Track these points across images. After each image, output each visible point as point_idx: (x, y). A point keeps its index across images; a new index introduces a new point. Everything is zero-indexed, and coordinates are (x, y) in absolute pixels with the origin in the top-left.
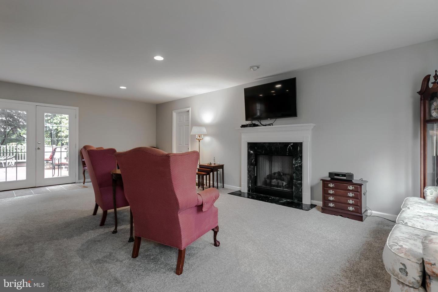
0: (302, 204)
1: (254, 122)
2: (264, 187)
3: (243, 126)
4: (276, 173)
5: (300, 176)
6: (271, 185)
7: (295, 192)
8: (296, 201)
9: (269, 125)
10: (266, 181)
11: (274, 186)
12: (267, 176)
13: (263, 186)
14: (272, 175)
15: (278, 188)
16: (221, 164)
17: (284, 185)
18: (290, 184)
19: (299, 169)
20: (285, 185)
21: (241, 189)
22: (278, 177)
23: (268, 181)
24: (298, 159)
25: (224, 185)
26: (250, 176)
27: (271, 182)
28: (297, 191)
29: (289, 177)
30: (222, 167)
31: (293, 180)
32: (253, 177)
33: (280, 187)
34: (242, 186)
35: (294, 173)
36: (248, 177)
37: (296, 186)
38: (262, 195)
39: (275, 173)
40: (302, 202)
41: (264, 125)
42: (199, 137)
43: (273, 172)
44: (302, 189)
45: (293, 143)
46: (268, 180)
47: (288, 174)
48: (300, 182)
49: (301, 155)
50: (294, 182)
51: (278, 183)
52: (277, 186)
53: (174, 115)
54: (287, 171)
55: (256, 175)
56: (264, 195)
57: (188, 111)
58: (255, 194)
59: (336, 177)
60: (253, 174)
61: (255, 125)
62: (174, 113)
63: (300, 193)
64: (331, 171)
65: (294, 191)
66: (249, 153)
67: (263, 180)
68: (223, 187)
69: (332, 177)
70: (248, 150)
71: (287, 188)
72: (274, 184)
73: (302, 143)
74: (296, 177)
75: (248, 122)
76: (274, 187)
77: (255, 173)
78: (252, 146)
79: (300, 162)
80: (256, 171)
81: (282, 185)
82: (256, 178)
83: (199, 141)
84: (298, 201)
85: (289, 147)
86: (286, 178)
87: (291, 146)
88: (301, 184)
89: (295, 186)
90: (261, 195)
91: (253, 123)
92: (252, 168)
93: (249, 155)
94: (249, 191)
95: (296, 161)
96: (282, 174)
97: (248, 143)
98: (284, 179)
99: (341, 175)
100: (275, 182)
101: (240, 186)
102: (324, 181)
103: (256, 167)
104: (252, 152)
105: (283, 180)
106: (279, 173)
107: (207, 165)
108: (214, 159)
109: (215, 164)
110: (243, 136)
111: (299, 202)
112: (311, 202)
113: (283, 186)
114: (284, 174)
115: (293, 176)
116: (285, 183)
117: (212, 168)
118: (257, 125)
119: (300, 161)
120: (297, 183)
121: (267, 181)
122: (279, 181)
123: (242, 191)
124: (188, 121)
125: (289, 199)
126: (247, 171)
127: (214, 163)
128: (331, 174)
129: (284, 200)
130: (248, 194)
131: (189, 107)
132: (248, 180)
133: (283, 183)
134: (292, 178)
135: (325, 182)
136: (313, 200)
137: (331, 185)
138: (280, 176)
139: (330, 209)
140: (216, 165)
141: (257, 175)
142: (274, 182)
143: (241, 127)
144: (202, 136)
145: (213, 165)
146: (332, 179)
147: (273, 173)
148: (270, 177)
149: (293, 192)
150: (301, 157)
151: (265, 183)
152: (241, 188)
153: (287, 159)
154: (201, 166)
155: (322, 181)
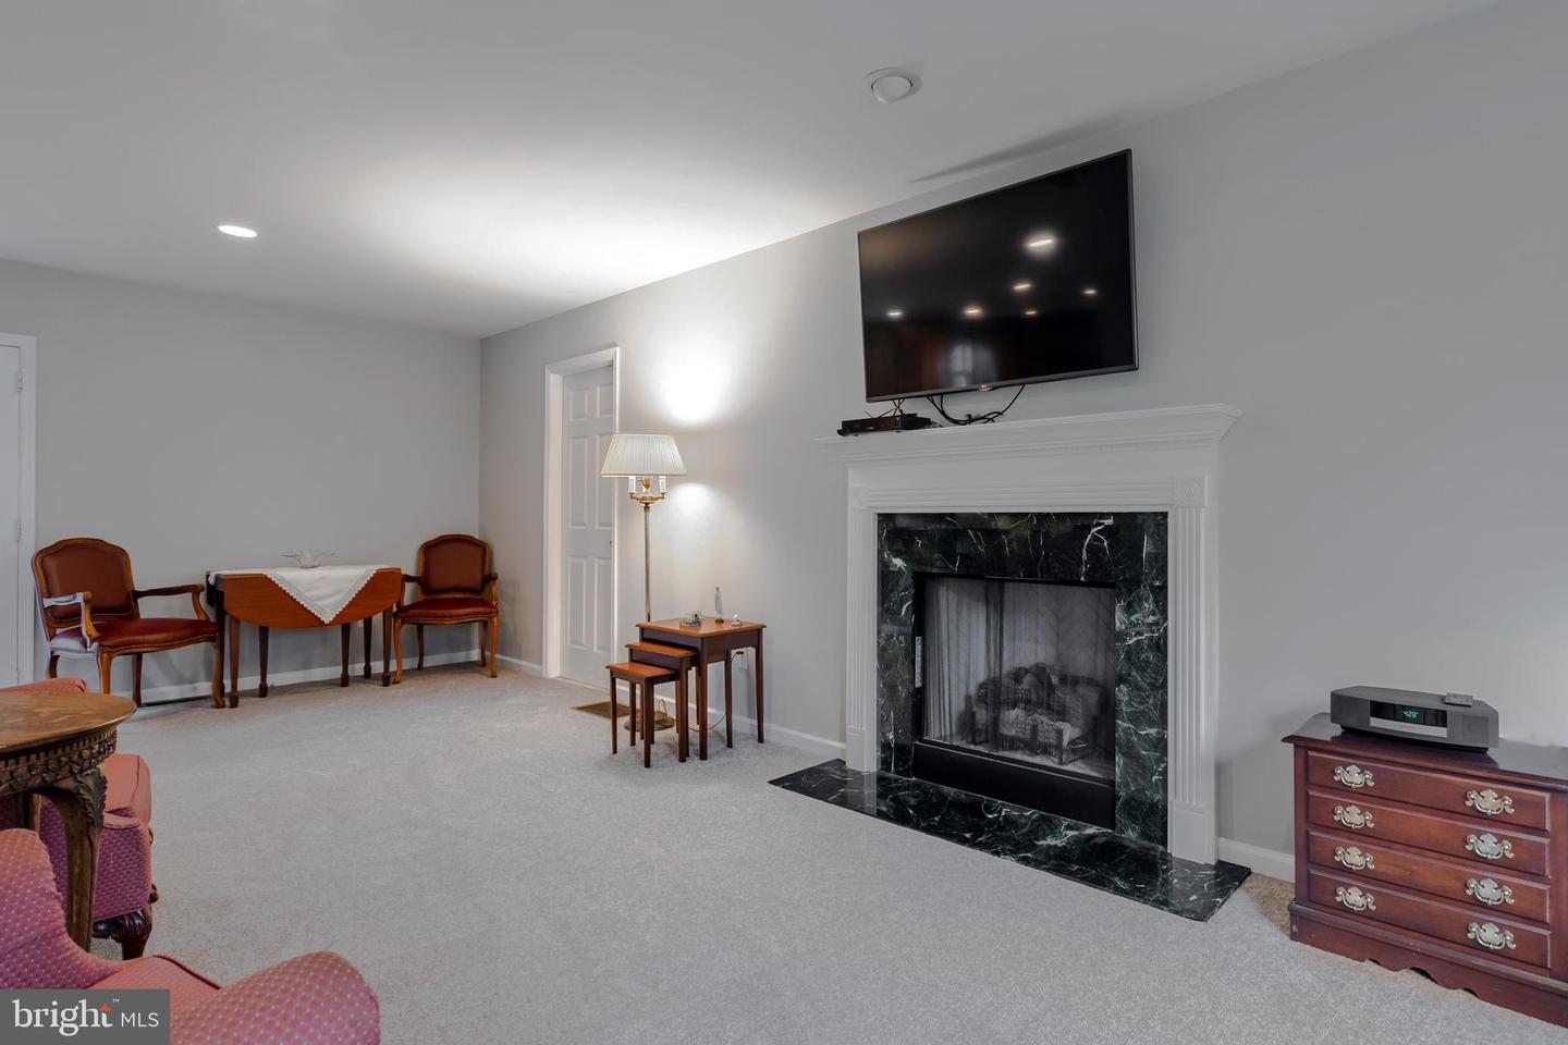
0: (1165, 857)
1: (909, 407)
2: (958, 748)
3: (850, 428)
4: (1027, 671)
5: (1151, 701)
6: (998, 740)
7: (1127, 785)
8: (1131, 835)
9: (986, 419)
10: (973, 715)
11: (1013, 744)
12: (981, 686)
13: (955, 743)
14: (1005, 681)
15: (1034, 753)
16: (751, 620)
17: (1065, 743)
18: (1101, 739)
19: (1147, 662)
20: (1073, 742)
21: (843, 751)
22: (1034, 697)
23: (984, 717)
24: (1141, 606)
25: (765, 725)
26: (888, 689)
27: (996, 721)
28: (1135, 780)
29: (1093, 697)
30: (752, 637)
31: (1114, 718)
32: (903, 692)
33: (1045, 750)
34: (848, 740)
35: (1121, 680)
36: (880, 694)
37: (1131, 755)
38: (950, 791)
39: (1017, 675)
40: (1164, 843)
41: (956, 422)
42: (647, 486)
43: (1006, 668)
44: (1164, 773)
45: (1115, 515)
46: (984, 712)
47: (1090, 682)
48: (1153, 731)
49: (1157, 584)
50: (1119, 734)
51: (1034, 729)
52: (1032, 745)
53: (554, 384)
54: (1084, 660)
55: (918, 684)
56: (963, 795)
57: (611, 365)
58: (916, 786)
59: (1377, 723)
60: (906, 677)
61: (913, 422)
62: (552, 376)
63: (1158, 797)
64: (1346, 682)
65: (1118, 780)
66: (884, 568)
67: (958, 705)
68: (761, 740)
69: (1353, 723)
70: (880, 552)
71: (1084, 756)
72: (1012, 733)
73: (1165, 515)
74: (1129, 704)
75: (883, 408)
76: (1011, 748)
77: (918, 670)
78: (895, 532)
79: (1156, 623)
80: (918, 659)
81: (1054, 742)
82: (919, 699)
83: (647, 508)
84: (1144, 835)
85: (1095, 538)
86: (1081, 702)
87: (1107, 531)
88: (1161, 745)
89: (1125, 754)
90: (946, 789)
91: (906, 412)
92: (901, 648)
93: (886, 577)
94: (885, 763)
95: (1133, 618)
96: (1055, 680)
97: (879, 515)
98: (1064, 706)
99: (1414, 715)
100: (1016, 721)
101: (843, 739)
102: (1302, 745)
103: (918, 640)
104: (898, 562)
105: (1062, 714)
106: (1040, 672)
107: (677, 628)
108: (717, 599)
109: (720, 621)
110: (856, 482)
111: (1146, 843)
112: (1217, 849)
113: (1058, 747)
114: (1063, 679)
115: (1115, 697)
116: (1070, 732)
117: (698, 645)
118: (925, 423)
119: (1153, 614)
120: (1135, 739)
121: (978, 717)
122: (1042, 719)
123: (849, 765)
124: (611, 410)
125: (1094, 823)
126: (875, 664)
127: (718, 616)
128: (1342, 703)
129: (1065, 834)
130: (881, 780)
131: (615, 345)
132: (881, 708)
133: (1060, 733)
134: (1107, 709)
135: (1311, 753)
136: (1232, 838)
137: (1353, 776)
138: (1043, 689)
139: (1341, 921)
140: (726, 627)
141: (924, 679)
142: (1014, 720)
143: (839, 432)
144: (662, 481)
145: (707, 629)
146: (1350, 733)
147: (1009, 673)
148: (994, 694)
149: (1112, 783)
150: (1161, 594)
151: (968, 725)
152: (843, 746)
153: (1081, 602)
154: (647, 636)
155: (1291, 746)
